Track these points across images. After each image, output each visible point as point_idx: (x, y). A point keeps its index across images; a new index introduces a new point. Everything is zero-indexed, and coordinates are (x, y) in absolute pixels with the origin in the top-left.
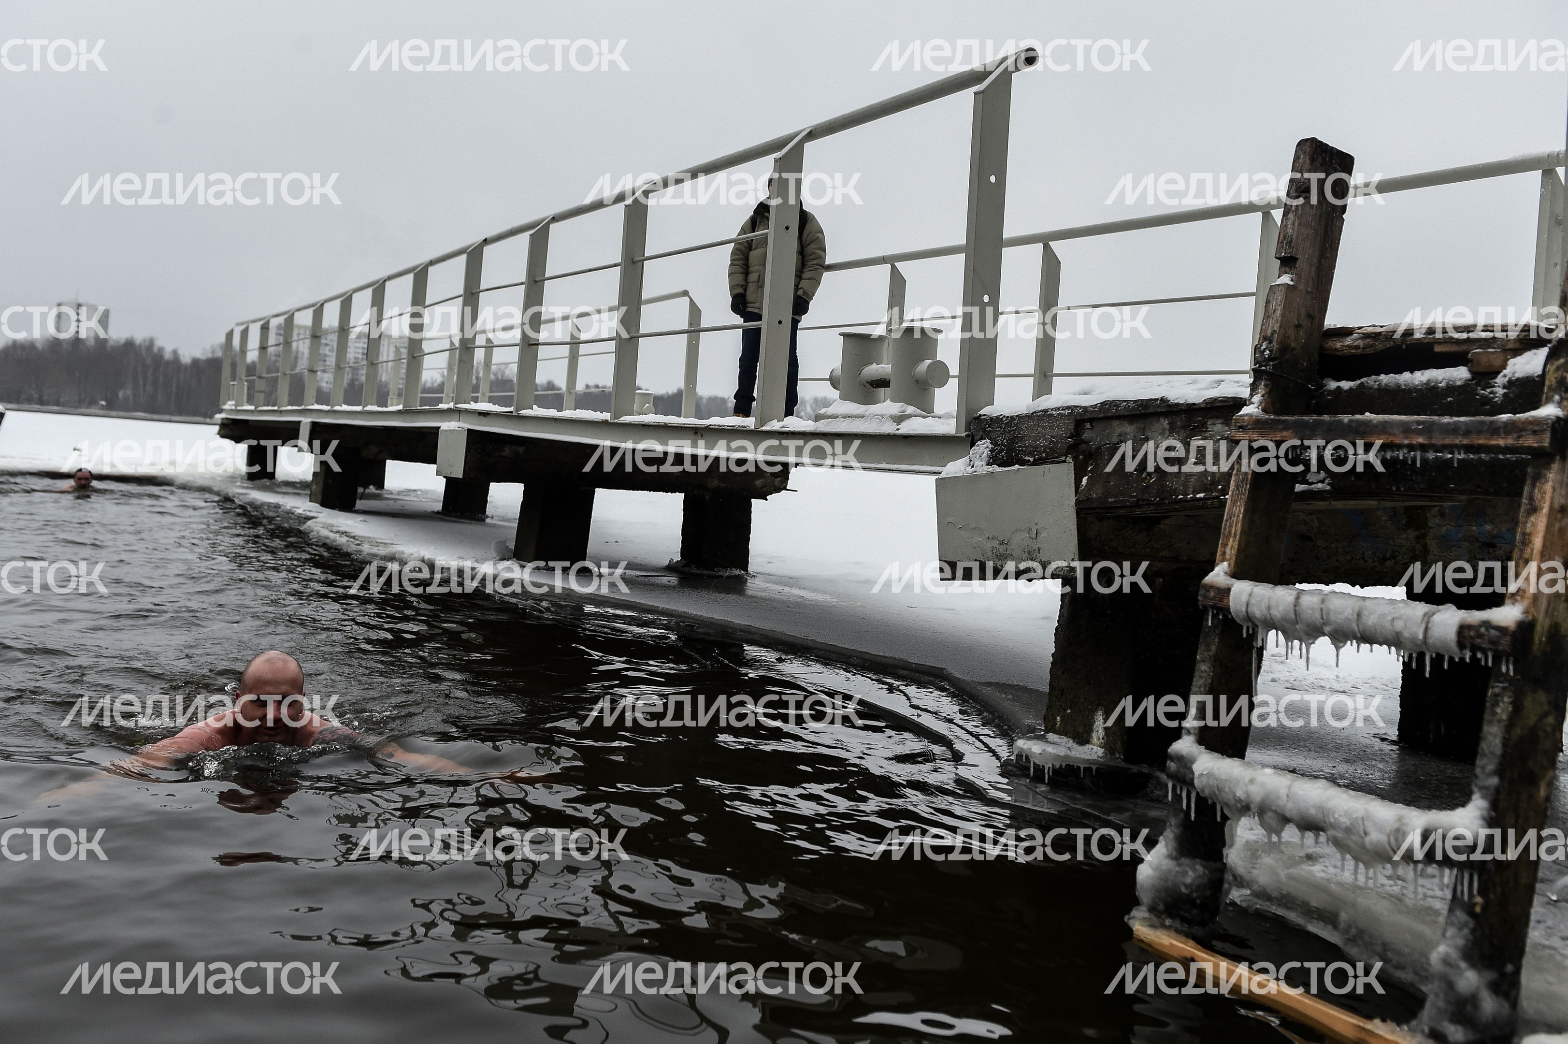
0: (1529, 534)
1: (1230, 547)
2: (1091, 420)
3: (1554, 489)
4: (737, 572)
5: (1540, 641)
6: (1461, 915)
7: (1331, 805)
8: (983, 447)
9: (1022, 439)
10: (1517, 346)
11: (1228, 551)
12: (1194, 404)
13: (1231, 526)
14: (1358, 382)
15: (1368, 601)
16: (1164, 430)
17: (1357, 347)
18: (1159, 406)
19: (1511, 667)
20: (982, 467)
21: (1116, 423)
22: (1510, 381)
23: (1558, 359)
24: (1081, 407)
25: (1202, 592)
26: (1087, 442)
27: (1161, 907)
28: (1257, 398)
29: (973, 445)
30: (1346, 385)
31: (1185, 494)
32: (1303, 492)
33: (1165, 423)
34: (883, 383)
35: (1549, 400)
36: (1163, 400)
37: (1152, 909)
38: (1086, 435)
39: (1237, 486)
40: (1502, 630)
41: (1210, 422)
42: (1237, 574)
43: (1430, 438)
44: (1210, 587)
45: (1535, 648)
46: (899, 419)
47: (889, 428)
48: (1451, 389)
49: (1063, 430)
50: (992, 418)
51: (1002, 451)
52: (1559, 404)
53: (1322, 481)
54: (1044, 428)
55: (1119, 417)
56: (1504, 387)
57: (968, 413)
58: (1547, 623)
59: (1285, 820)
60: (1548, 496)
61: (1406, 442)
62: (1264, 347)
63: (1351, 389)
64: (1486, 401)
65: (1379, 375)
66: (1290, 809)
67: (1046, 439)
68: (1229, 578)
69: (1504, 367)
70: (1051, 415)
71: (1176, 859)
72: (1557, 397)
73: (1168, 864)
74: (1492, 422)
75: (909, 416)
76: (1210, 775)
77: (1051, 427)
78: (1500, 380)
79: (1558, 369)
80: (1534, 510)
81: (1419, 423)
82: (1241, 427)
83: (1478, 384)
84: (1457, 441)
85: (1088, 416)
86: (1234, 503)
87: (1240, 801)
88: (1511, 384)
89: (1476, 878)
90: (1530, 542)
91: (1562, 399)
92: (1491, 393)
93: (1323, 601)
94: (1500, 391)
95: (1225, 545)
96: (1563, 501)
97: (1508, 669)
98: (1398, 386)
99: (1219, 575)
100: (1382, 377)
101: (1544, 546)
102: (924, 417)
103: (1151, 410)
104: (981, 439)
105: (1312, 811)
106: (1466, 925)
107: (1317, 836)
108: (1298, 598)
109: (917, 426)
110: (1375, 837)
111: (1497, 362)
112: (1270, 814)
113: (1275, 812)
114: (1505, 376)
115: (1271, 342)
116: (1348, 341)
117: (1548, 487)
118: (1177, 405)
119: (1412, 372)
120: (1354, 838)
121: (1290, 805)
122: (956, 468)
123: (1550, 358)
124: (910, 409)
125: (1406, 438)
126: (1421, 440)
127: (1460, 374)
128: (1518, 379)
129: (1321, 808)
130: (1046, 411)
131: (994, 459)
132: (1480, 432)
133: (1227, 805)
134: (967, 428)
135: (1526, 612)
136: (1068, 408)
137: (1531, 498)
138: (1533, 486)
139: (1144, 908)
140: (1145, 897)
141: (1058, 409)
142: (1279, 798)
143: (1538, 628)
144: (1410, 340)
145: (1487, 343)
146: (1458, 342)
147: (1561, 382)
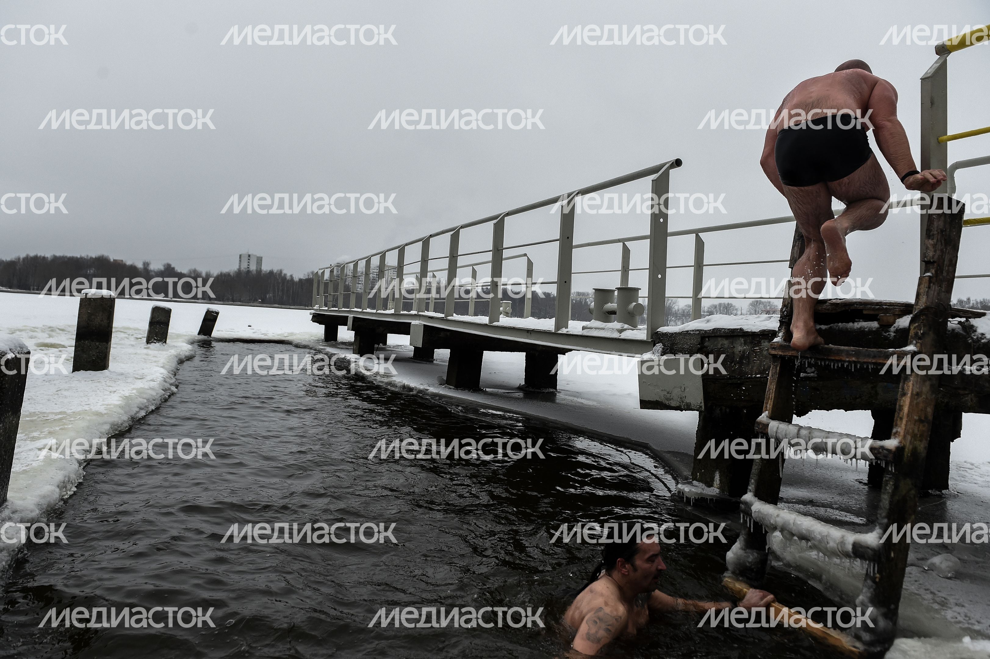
0: (902, 406)
1: (769, 404)
2: (709, 337)
3: (913, 384)
4: (552, 390)
5: (907, 455)
6: (869, 582)
7: (812, 529)
8: (659, 347)
9: (676, 344)
10: (900, 313)
11: (768, 406)
12: (755, 332)
13: (770, 394)
14: (829, 326)
15: (830, 433)
16: (741, 343)
17: (828, 310)
18: (739, 332)
19: (893, 468)
20: (658, 356)
21: (719, 339)
22: (897, 330)
23: (915, 323)
24: (703, 330)
25: (756, 425)
26: (707, 347)
27: (738, 572)
28: (781, 334)
29: (654, 346)
30: (824, 327)
31: (752, 375)
32: (805, 377)
33: (742, 340)
34: (613, 313)
35: (911, 343)
36: (741, 329)
37: (733, 573)
38: (706, 344)
39: (772, 376)
40: (889, 451)
41: (762, 341)
42: (773, 417)
43: (858, 358)
44: (760, 423)
45: (905, 459)
46: (621, 331)
47: (616, 335)
48: (871, 332)
49: (695, 341)
50: (663, 333)
51: (667, 349)
52: (915, 345)
53: (813, 372)
54: (687, 339)
55: (721, 336)
56: (894, 332)
57: (652, 331)
58: (911, 447)
59: (793, 535)
60: (910, 388)
61: (847, 359)
62: (784, 310)
63: (826, 329)
64: (886, 338)
65: (838, 323)
66: (794, 529)
67: (688, 345)
68: (768, 419)
69: (894, 323)
70: (690, 333)
71: (744, 550)
72: (914, 342)
73: (741, 552)
74: (885, 352)
75: (626, 330)
76: (759, 512)
77: (690, 339)
78: (892, 329)
79: (915, 328)
80: (904, 394)
81: (853, 351)
82: (773, 348)
83: (883, 330)
84: (870, 361)
85: (706, 335)
86: (771, 383)
87: (772, 524)
89: (876, 566)
90: (903, 409)
91: (917, 342)
92: (889, 335)
93: (810, 433)
94: (893, 334)
95: (767, 403)
96: (918, 390)
97: (892, 469)
98: (847, 329)
99: (764, 417)
100: (840, 324)
101: (909, 411)
102: (633, 330)
103: (736, 334)
104: (658, 343)
105: (804, 532)
106: (872, 587)
107: (807, 543)
108: (799, 431)
109: (629, 334)
110: (832, 544)
111: (891, 320)
112: (786, 531)
113: (788, 531)
114: (895, 327)
115: (787, 308)
116: (824, 306)
117: (911, 384)
118: (747, 332)
119: (853, 323)
120: (823, 545)
121: (794, 528)
123: (912, 322)
124: (626, 326)
125: (848, 358)
126: (854, 359)
127: (875, 325)
128: (900, 329)
129: (808, 530)
130: (687, 331)
131: (663, 353)
132: (880, 357)
133: (767, 526)
134: (652, 338)
135: (900, 442)
136: (698, 330)
137: (903, 389)
138: (904, 383)
139: (729, 572)
140: (730, 567)
141: (693, 331)
142: (789, 524)
143: (906, 450)
144: (852, 308)
145: (886, 311)
146: (874, 309)
147: (916, 334)
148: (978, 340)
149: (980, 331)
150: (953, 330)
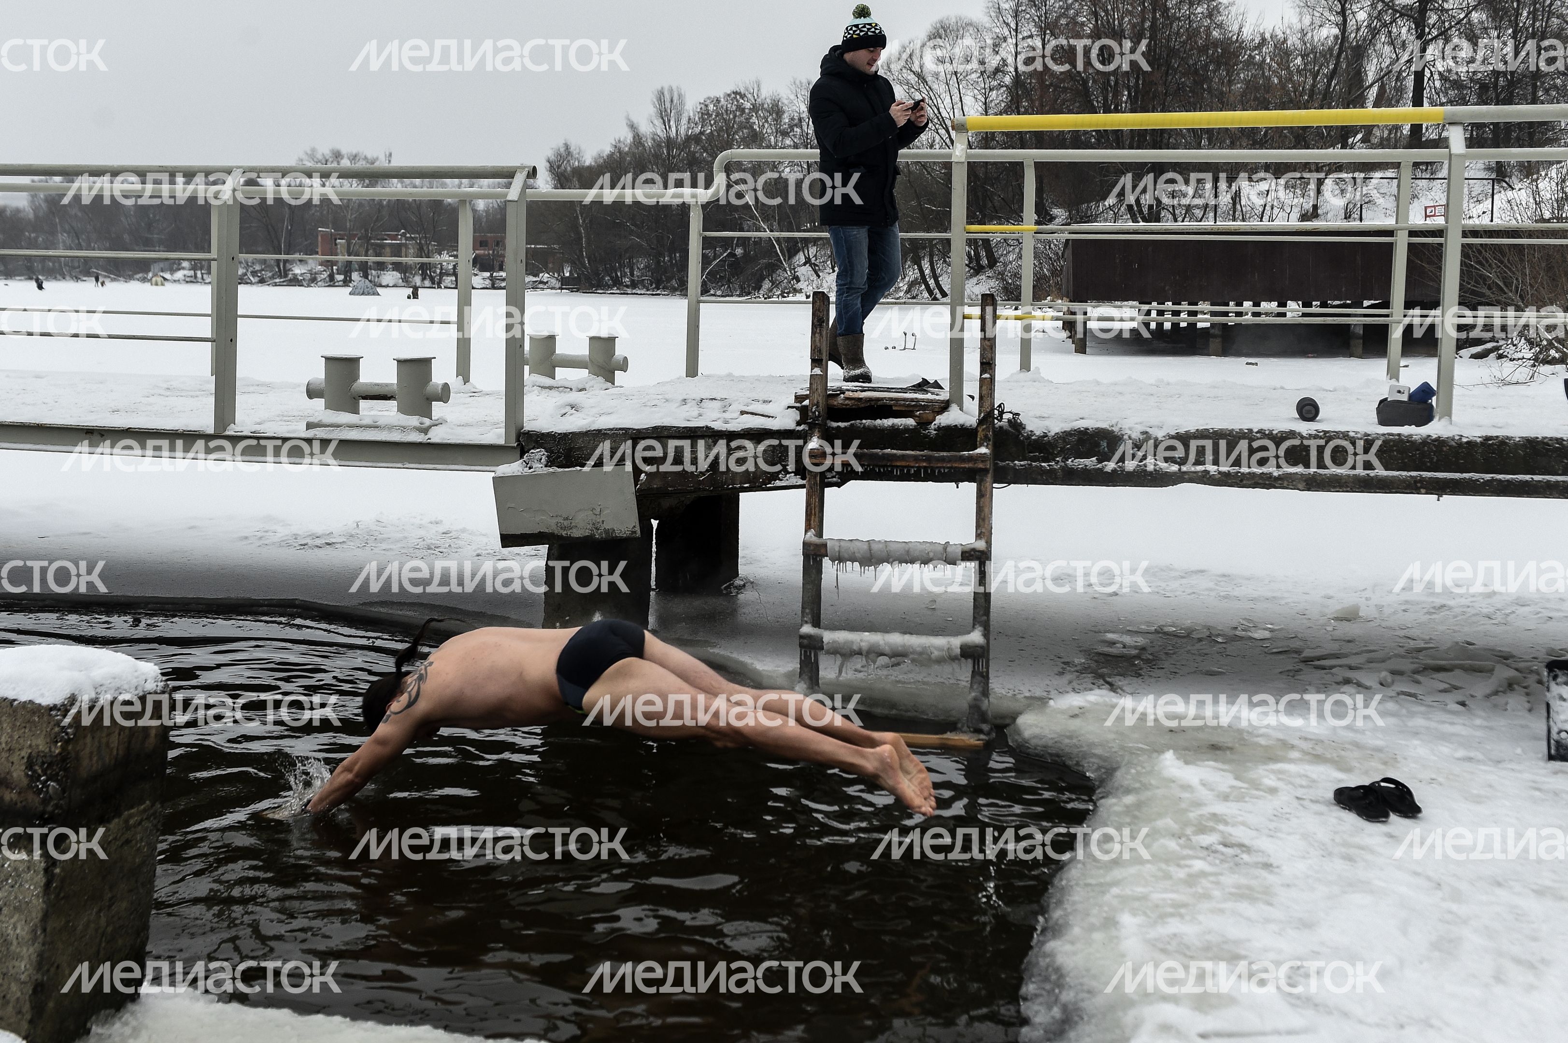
2: (644, 438)
6: (978, 678)
7: (910, 643)
8: (539, 454)
9: (580, 448)
10: (939, 410)
11: (812, 523)
12: (734, 431)
14: (849, 423)
17: (847, 405)
18: (704, 431)
20: (539, 468)
22: (938, 427)
23: (983, 425)
24: (634, 429)
29: (526, 452)
30: (842, 425)
31: (734, 485)
35: (981, 445)
36: (707, 428)
44: (810, 545)
46: (424, 430)
48: (907, 429)
50: (540, 433)
51: (558, 456)
52: (987, 447)
55: (669, 437)
56: (939, 433)
57: (514, 429)
59: (880, 655)
61: (916, 465)
62: (814, 409)
63: (845, 427)
64: (926, 436)
65: (861, 419)
69: (934, 420)
70: (606, 434)
72: (985, 444)
75: (431, 427)
76: (833, 642)
78: (932, 426)
79: (983, 430)
81: (921, 456)
83: (921, 427)
85: (642, 435)
88: (939, 429)
94: (931, 431)
99: (811, 537)
100: (864, 421)
103: (699, 433)
104: (534, 448)
109: (445, 435)
110: (937, 653)
111: (931, 418)
112: (873, 654)
114: (934, 424)
115: (818, 407)
116: (840, 401)
119: (881, 419)
121: (885, 648)
122: (513, 468)
123: (980, 424)
126: (924, 464)
127: (910, 422)
128: (944, 427)
129: (904, 646)
130: (599, 431)
131: (550, 463)
132: (956, 461)
134: (518, 440)
136: (621, 429)
141: (612, 430)
144: (880, 403)
145: (924, 408)
146: (909, 406)
147: (986, 436)
148: (1028, 437)
149: (1029, 428)
150: (1001, 427)
